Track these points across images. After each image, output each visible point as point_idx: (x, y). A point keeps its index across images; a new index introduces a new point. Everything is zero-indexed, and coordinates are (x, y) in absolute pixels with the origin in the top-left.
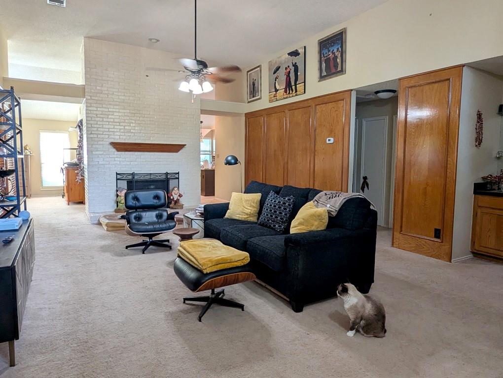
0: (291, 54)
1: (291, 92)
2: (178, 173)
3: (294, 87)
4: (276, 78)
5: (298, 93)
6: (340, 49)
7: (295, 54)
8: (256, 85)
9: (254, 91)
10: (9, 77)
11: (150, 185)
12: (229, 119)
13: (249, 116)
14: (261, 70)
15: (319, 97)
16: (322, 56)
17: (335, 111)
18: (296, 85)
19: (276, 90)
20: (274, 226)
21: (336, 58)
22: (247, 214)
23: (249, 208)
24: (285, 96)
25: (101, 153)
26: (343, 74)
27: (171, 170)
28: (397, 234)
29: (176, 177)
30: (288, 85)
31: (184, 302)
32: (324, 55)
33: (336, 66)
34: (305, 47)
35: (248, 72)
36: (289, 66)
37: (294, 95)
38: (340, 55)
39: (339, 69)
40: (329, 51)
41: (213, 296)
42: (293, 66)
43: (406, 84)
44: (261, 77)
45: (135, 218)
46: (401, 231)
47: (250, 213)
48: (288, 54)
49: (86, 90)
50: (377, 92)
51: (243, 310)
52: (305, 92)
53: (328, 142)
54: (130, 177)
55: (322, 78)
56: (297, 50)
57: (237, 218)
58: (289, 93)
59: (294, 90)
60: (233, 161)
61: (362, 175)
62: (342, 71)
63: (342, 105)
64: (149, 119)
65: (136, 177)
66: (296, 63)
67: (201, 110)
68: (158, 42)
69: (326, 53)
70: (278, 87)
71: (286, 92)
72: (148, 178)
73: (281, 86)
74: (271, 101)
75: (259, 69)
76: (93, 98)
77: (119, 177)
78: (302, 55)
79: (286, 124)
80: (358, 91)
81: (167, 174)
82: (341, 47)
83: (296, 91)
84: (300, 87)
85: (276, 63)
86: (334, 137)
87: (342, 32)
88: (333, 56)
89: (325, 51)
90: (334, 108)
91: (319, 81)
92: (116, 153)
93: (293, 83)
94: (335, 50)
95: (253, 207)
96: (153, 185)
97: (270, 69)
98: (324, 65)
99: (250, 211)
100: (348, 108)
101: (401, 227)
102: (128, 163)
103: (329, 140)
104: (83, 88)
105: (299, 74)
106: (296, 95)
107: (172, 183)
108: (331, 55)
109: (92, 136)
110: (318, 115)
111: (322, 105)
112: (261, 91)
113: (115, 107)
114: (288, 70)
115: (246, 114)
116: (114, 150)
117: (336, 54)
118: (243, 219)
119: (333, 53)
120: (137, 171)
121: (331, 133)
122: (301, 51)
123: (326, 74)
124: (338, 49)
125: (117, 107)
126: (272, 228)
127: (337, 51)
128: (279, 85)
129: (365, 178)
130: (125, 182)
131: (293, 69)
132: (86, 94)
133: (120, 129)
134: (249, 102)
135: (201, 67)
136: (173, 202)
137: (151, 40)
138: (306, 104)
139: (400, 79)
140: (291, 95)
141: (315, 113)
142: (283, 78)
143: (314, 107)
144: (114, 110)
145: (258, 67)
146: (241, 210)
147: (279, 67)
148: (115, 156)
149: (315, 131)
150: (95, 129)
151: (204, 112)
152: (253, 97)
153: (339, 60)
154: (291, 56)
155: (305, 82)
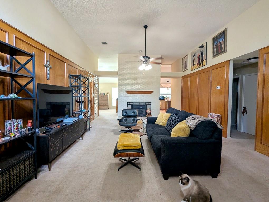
0: (200, 47)
1: (200, 65)
2: (151, 103)
3: (201, 63)
4: (194, 59)
5: (203, 65)
6: (223, 40)
7: (202, 47)
8: (186, 64)
9: (185, 66)
10: (99, 70)
11: (140, 107)
12: (176, 79)
13: (183, 77)
14: (188, 57)
15: (213, 66)
16: (214, 45)
17: (221, 72)
18: (202, 61)
19: (194, 65)
20: (170, 130)
21: (221, 45)
22: (164, 123)
23: (165, 120)
24: (198, 67)
25: (123, 95)
26: (225, 53)
27: (148, 101)
28: (258, 143)
29: (150, 104)
30: (199, 62)
31: (120, 160)
32: (215, 44)
33: (221, 49)
34: (206, 43)
35: (183, 58)
36: (199, 53)
37: (201, 66)
38: (223, 43)
39: (223, 50)
40: (218, 42)
41: (129, 160)
42: (201, 52)
43: (264, 52)
44: (188, 60)
45: (125, 120)
46: (261, 142)
47: (165, 122)
48: (199, 47)
49: (118, 73)
50: (249, 60)
51: (140, 170)
52: (206, 64)
53: (217, 88)
54: (132, 104)
55: (214, 56)
56: (203, 45)
57: (159, 124)
58: (199, 66)
59: (201, 64)
60: (162, 98)
61: (243, 106)
62: (225, 51)
63: (224, 69)
64: (139, 82)
65: (134, 104)
66: (202, 51)
67: (161, 76)
68: (142, 52)
69: (216, 43)
70: (194, 63)
71: (198, 65)
72: (138, 104)
73: (196, 63)
74: (192, 70)
75: (187, 56)
76: (120, 75)
77: (128, 103)
78: (205, 46)
79: (198, 80)
80: (234, 60)
81: (146, 103)
82: (224, 39)
83: (202, 64)
84: (204, 62)
85: (194, 52)
86: (220, 86)
87: (225, 31)
88: (220, 44)
89: (216, 42)
90: (220, 71)
91: (213, 58)
92: (128, 95)
93: (201, 61)
94: (221, 41)
95: (167, 119)
96: (141, 107)
97: (191, 56)
98: (215, 49)
99: (165, 121)
100: (228, 70)
101: (261, 140)
102: (132, 99)
103: (218, 87)
104: (117, 72)
105: (203, 56)
106: (202, 66)
107: (148, 106)
108: (219, 44)
109: (120, 89)
110: (213, 75)
111: (214, 70)
112: (188, 66)
113: (128, 78)
114: (199, 55)
115: (182, 77)
116: (127, 94)
117: (221, 43)
118: (162, 125)
119: (220, 43)
120: (134, 101)
121: (219, 84)
122: (205, 45)
123: (216, 54)
124: (222, 40)
125: (129, 78)
126: (169, 131)
127: (222, 41)
128: (195, 62)
129: (245, 108)
130: (131, 105)
131: (201, 54)
132: (118, 74)
133: (129, 86)
134: (183, 71)
135: (147, 59)
136: (148, 114)
137: (139, 51)
138: (207, 70)
139: (260, 50)
140: (200, 67)
141: (211, 74)
142: (197, 59)
143: (210, 71)
144: (128, 79)
145: (187, 55)
146: (161, 120)
147: (195, 54)
148: (127, 96)
149: (211, 83)
150: (121, 86)
151: (162, 77)
152: (185, 69)
153: (223, 46)
154: (200, 48)
155: (206, 60)
